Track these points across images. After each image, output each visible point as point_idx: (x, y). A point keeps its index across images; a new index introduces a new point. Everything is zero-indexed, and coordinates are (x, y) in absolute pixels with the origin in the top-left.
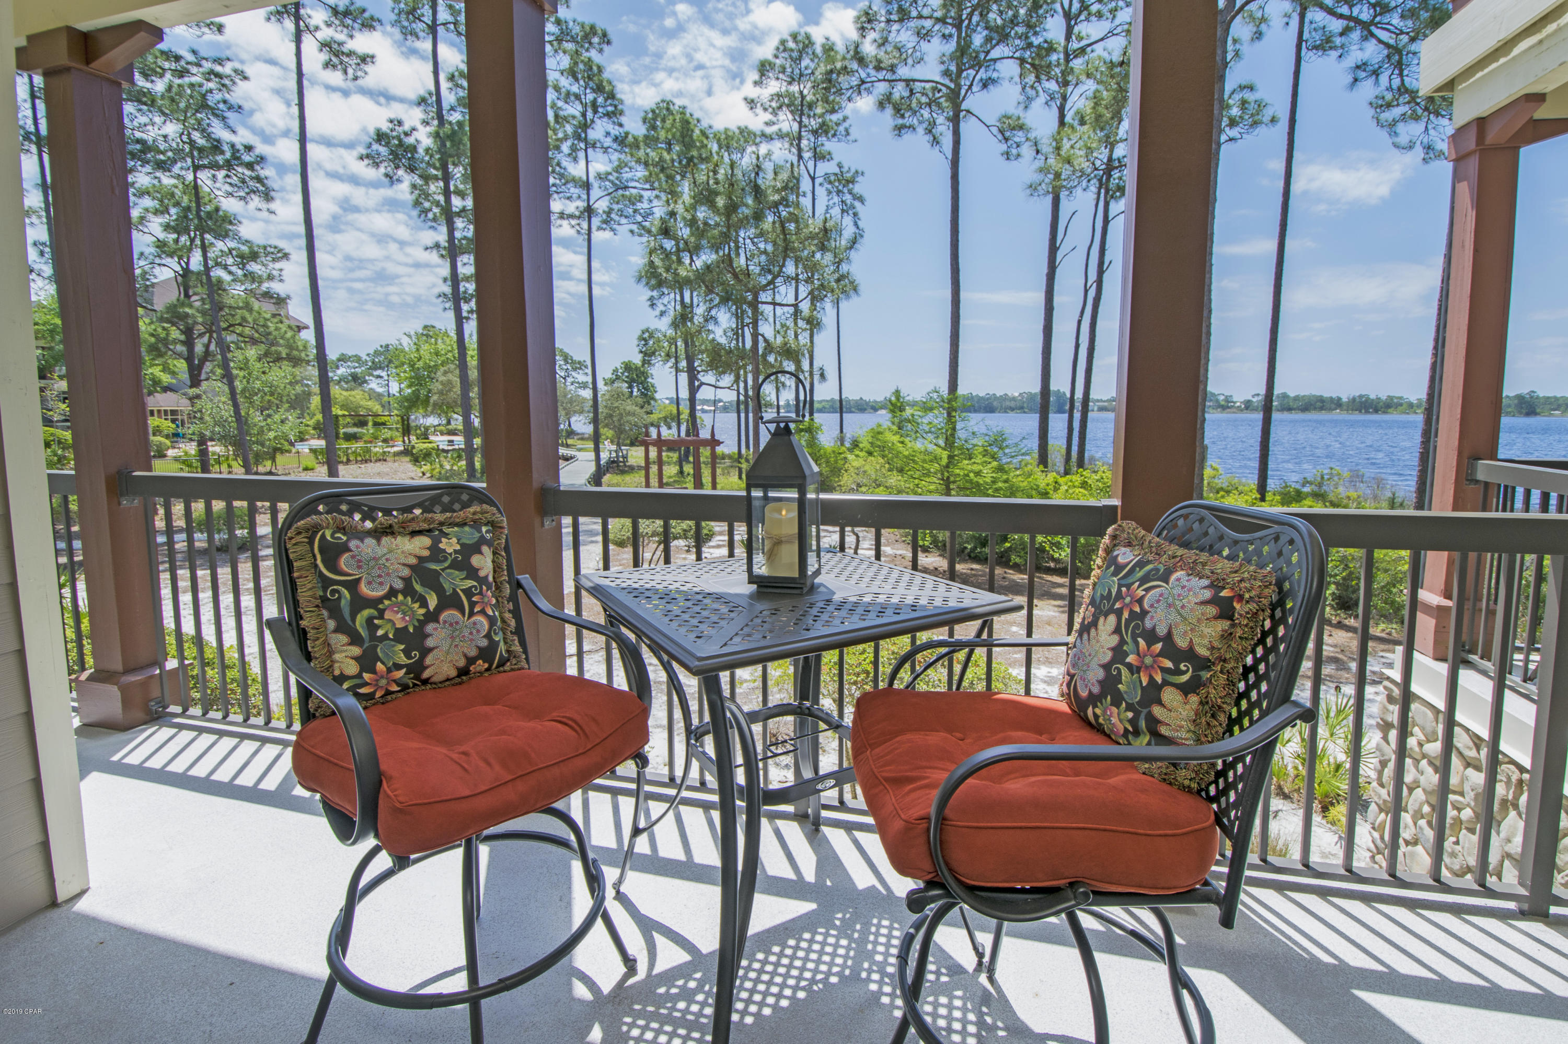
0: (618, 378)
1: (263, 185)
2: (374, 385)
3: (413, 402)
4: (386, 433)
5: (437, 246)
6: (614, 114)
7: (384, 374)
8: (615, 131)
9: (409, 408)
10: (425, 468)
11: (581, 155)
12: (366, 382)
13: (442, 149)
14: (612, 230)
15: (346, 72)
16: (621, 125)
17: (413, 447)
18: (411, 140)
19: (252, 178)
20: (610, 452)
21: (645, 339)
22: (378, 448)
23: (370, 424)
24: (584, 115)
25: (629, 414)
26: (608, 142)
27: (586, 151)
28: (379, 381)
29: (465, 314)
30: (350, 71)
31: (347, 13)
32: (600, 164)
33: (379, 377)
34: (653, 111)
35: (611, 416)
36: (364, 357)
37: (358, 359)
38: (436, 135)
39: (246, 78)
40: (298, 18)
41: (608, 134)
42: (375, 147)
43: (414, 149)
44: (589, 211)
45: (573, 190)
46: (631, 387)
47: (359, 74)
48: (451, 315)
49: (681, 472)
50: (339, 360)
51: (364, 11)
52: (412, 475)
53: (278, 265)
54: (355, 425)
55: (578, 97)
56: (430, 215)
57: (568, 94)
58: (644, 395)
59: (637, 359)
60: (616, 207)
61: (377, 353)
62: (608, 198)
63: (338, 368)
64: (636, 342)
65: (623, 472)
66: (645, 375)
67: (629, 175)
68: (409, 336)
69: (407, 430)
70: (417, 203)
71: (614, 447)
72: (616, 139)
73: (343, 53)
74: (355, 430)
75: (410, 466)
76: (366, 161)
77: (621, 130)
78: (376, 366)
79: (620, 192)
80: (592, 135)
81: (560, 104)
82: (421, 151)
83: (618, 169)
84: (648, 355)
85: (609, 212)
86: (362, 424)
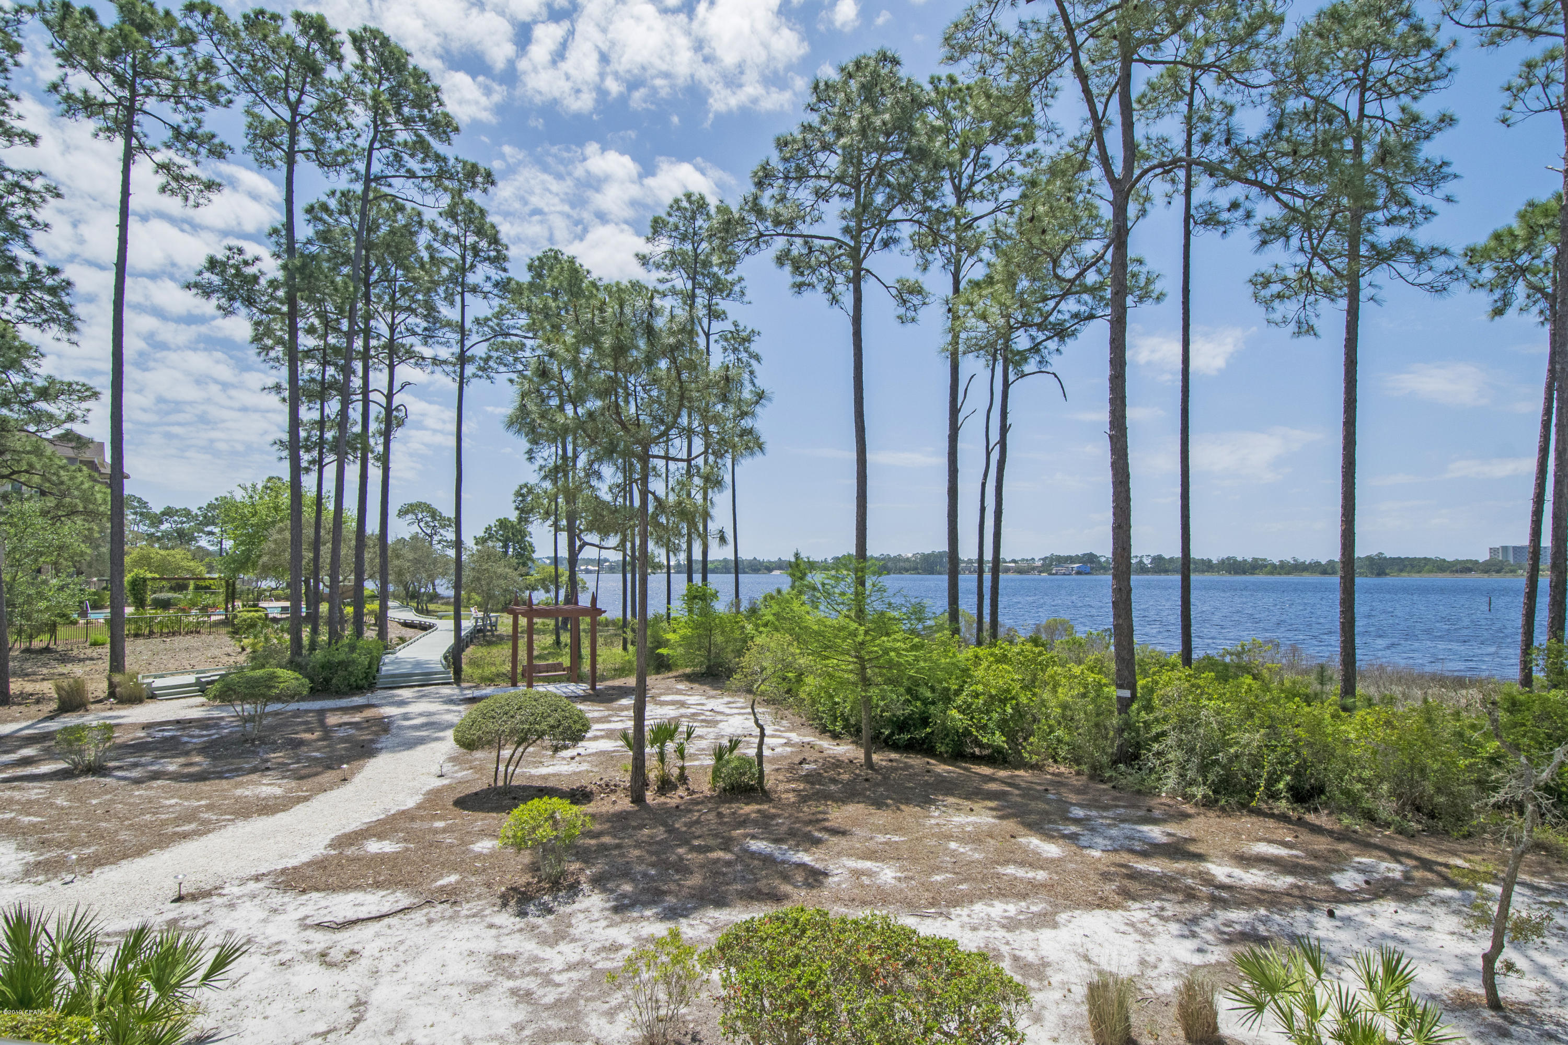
0: (491, 537)
1: (67, 313)
2: (204, 542)
3: (242, 562)
4: (208, 599)
5: (278, 388)
6: (499, 260)
7: (217, 530)
8: (496, 275)
9: (237, 570)
10: (246, 641)
11: (458, 298)
12: (195, 539)
13: (289, 283)
14: (489, 377)
15: (186, 199)
16: (505, 270)
17: (235, 617)
18: (250, 270)
19: (53, 305)
20: (477, 619)
21: (522, 495)
22: (193, 616)
23: (191, 587)
24: (463, 258)
25: (500, 577)
26: (488, 287)
27: (462, 294)
28: (211, 538)
29: (304, 464)
30: (191, 197)
31: (192, 136)
32: (478, 307)
33: (211, 533)
34: (540, 259)
35: (479, 579)
36: (195, 511)
37: (187, 513)
38: (284, 267)
39: (58, 195)
40: (129, 135)
41: (488, 278)
42: (207, 275)
43: (255, 279)
44: (463, 359)
45: (448, 335)
46: (506, 546)
47: (201, 201)
48: (286, 464)
49: (558, 642)
50: (163, 514)
51: (213, 136)
52: (229, 650)
53: (85, 405)
54: (172, 589)
55: (457, 239)
56: (272, 354)
57: (447, 235)
58: (519, 555)
59: (513, 516)
60: (495, 354)
61: (211, 507)
62: (486, 344)
63: (161, 522)
64: (513, 498)
65: (489, 643)
66: (523, 534)
67: (511, 322)
68: (245, 489)
69: (231, 594)
70: (257, 339)
71: (481, 614)
72: (496, 285)
73: (183, 177)
74: (170, 595)
75: (227, 639)
76: (194, 291)
77: (504, 275)
78: (209, 521)
79: (500, 339)
80: (471, 279)
81: (436, 245)
82: (263, 281)
83: (499, 315)
84: (525, 512)
85: (488, 359)
86: (180, 587)
